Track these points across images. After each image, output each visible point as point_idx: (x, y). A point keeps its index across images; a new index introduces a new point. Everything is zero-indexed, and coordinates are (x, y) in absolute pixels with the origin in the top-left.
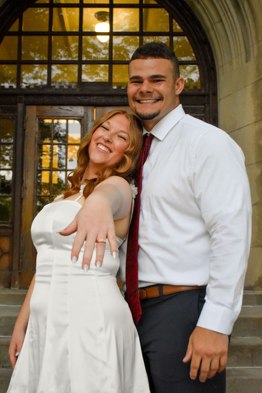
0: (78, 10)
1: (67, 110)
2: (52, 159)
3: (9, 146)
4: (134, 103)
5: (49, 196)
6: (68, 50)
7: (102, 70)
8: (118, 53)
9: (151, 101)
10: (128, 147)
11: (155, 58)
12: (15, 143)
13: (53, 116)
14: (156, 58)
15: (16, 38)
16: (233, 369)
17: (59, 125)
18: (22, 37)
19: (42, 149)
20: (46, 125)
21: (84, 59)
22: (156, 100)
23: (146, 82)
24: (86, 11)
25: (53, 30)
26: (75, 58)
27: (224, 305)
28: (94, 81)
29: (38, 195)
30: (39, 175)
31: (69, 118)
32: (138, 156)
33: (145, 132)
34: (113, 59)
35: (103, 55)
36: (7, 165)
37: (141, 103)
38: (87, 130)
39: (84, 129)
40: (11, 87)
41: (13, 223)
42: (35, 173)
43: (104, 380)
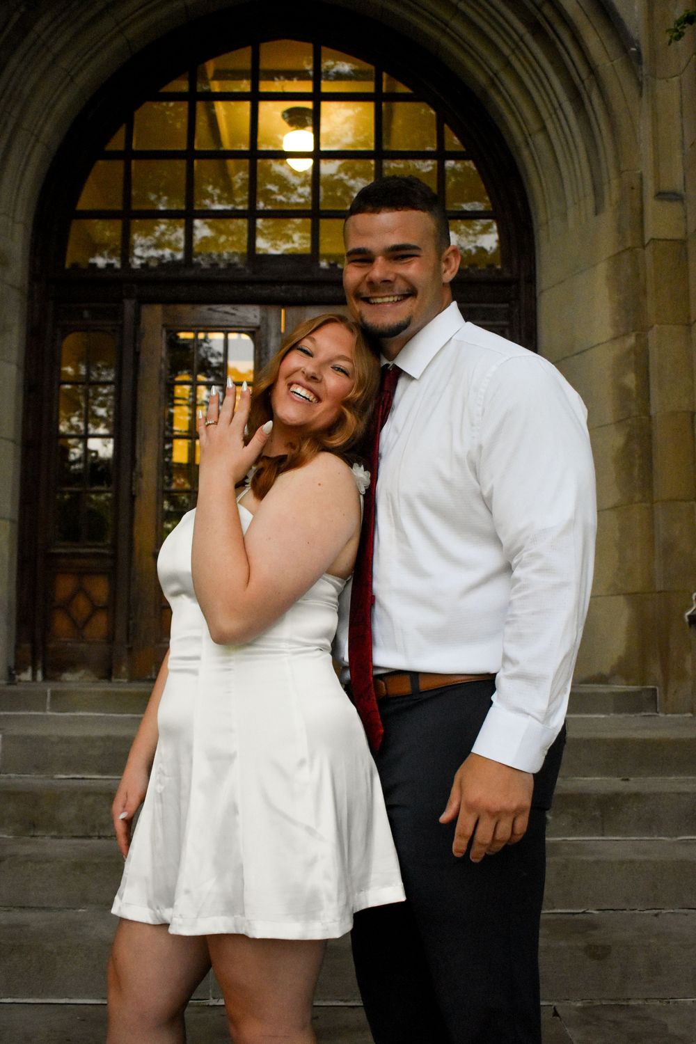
0: (247, 105)
1: (227, 313)
2: (194, 415)
3: (105, 388)
4: (357, 302)
5: (187, 491)
6: (227, 187)
7: (298, 229)
8: (330, 193)
9: (391, 299)
10: (351, 391)
11: (397, 210)
12: (118, 382)
13: (195, 326)
14: (400, 209)
15: (119, 165)
16: (564, 840)
17: (208, 343)
18: (133, 162)
19: (173, 393)
20: (181, 342)
21: (261, 205)
22: (401, 295)
23: (380, 260)
24: (265, 107)
25: (196, 147)
26: (242, 203)
27: (528, 714)
28: (278, 252)
29: (166, 488)
30: (167, 447)
31: (229, 329)
32: (371, 409)
33: (385, 362)
34: (322, 208)
35: (301, 196)
36: (103, 425)
37: (371, 304)
38: (266, 353)
39: (260, 353)
40: (109, 266)
41: (114, 547)
42: (159, 444)
43: (311, 864)
